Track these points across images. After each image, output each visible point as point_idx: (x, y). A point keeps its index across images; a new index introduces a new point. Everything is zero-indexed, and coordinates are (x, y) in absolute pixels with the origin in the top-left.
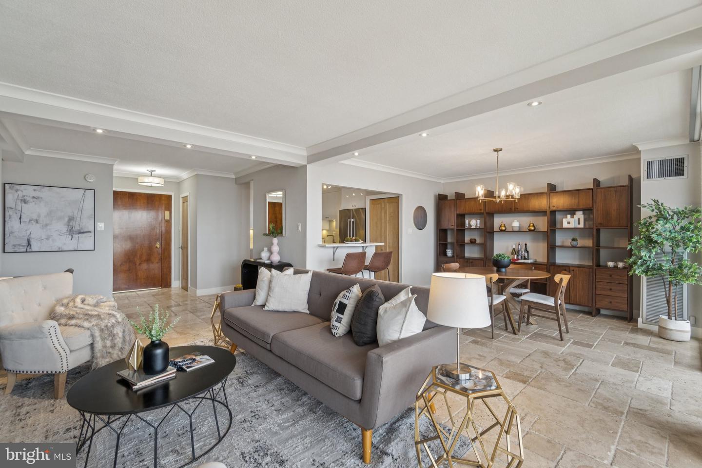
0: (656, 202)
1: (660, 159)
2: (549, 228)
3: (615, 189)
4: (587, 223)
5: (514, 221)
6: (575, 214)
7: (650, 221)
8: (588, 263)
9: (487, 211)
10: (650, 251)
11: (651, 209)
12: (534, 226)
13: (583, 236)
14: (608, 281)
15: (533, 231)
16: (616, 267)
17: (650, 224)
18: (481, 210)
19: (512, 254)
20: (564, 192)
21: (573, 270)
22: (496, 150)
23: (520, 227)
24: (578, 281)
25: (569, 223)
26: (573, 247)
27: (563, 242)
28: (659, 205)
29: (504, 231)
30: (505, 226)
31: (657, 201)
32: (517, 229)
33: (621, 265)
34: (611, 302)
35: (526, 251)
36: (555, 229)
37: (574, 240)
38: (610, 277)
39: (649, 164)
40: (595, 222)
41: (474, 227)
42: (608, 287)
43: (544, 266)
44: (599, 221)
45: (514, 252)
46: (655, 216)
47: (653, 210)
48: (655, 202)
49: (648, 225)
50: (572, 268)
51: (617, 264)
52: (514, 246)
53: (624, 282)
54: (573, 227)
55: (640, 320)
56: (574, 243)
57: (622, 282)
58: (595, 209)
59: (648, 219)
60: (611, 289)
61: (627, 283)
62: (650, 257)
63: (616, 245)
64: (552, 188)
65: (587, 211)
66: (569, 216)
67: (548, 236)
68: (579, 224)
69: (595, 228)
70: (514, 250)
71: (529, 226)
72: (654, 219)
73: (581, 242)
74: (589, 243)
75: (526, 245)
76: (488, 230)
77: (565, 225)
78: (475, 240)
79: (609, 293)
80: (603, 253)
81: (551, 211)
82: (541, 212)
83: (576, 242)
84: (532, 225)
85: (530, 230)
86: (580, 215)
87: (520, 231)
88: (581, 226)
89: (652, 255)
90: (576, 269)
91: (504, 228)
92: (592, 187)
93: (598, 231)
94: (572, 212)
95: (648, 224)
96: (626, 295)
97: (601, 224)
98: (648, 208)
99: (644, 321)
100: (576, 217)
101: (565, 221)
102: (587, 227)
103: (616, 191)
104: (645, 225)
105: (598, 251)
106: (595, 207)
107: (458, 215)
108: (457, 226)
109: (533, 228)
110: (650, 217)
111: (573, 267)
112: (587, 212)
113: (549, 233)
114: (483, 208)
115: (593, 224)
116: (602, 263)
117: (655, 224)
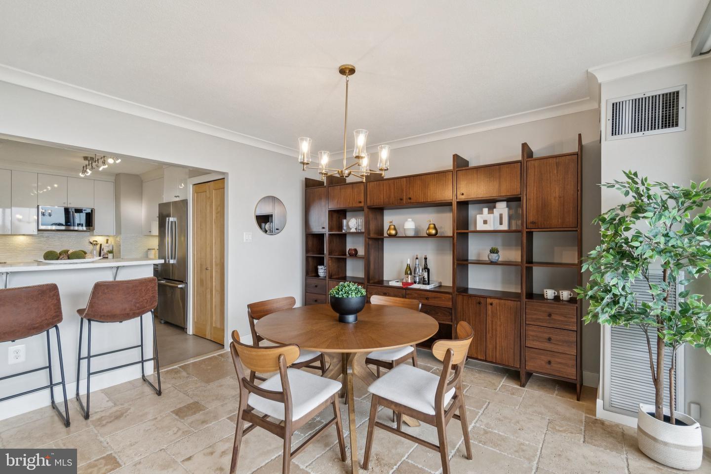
0: (632, 177)
1: (634, 97)
2: (456, 231)
3: (555, 160)
4: (513, 222)
5: (407, 220)
6: (495, 207)
7: (621, 214)
8: (515, 289)
9: (369, 203)
10: (625, 275)
11: (624, 190)
12: (435, 228)
13: (507, 245)
14: (545, 325)
15: (434, 235)
16: (557, 298)
17: (622, 221)
18: (360, 202)
19: (406, 273)
20: (477, 168)
21: (491, 304)
22: (342, 71)
23: (417, 230)
24: (499, 323)
25: (485, 222)
26: (492, 263)
27: (479, 255)
28: (636, 183)
29: (395, 236)
30: (395, 229)
31: (635, 174)
32: (412, 234)
33: (565, 295)
34: (549, 362)
35: (426, 269)
36: (467, 233)
37: (494, 251)
38: (548, 318)
39: (616, 108)
40: (525, 220)
41: (355, 231)
42: (547, 336)
43: (448, 295)
44: (531, 218)
45: (410, 271)
46: (631, 205)
47: (627, 194)
48: (629, 177)
49: (617, 223)
50: (489, 301)
51: (558, 293)
52: (409, 260)
53: (570, 328)
54: (492, 229)
55: (599, 402)
56: (494, 257)
57: (567, 327)
58: (525, 197)
59: (619, 212)
60: (550, 339)
61: (575, 328)
62: (624, 288)
63: (556, 260)
64: (460, 164)
65: (513, 200)
66: (486, 210)
67: (454, 244)
68: (501, 223)
69: (525, 230)
70: (408, 267)
71: (429, 228)
72: (628, 212)
73: (505, 255)
74: (515, 255)
75: (426, 259)
76: (372, 235)
77: (480, 226)
78: (356, 250)
79: (548, 346)
80: (538, 273)
81: (458, 202)
82: (444, 205)
83: (496, 255)
84: (432, 226)
85: (430, 235)
86: (502, 208)
87: (417, 236)
88: (505, 227)
89: (628, 285)
90: (495, 301)
91: (393, 232)
92: (520, 158)
93: (530, 235)
94: (490, 203)
95: (616, 221)
96: (574, 352)
97: (533, 223)
98: (618, 188)
99: (607, 406)
100: (496, 212)
101: (480, 219)
102: (514, 228)
103: (558, 164)
104: (611, 223)
105: (529, 271)
106: (525, 193)
107: (331, 213)
108: (330, 229)
109: (433, 232)
110: (623, 208)
111: (490, 297)
112: (513, 204)
113: (455, 239)
114: (362, 200)
115: (522, 224)
116: (536, 290)
117: (631, 221)
